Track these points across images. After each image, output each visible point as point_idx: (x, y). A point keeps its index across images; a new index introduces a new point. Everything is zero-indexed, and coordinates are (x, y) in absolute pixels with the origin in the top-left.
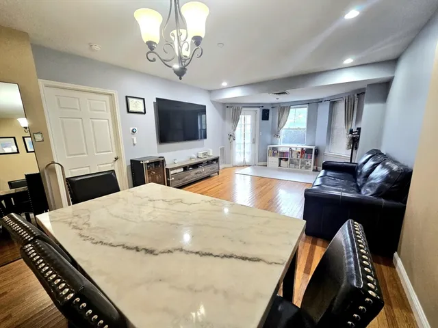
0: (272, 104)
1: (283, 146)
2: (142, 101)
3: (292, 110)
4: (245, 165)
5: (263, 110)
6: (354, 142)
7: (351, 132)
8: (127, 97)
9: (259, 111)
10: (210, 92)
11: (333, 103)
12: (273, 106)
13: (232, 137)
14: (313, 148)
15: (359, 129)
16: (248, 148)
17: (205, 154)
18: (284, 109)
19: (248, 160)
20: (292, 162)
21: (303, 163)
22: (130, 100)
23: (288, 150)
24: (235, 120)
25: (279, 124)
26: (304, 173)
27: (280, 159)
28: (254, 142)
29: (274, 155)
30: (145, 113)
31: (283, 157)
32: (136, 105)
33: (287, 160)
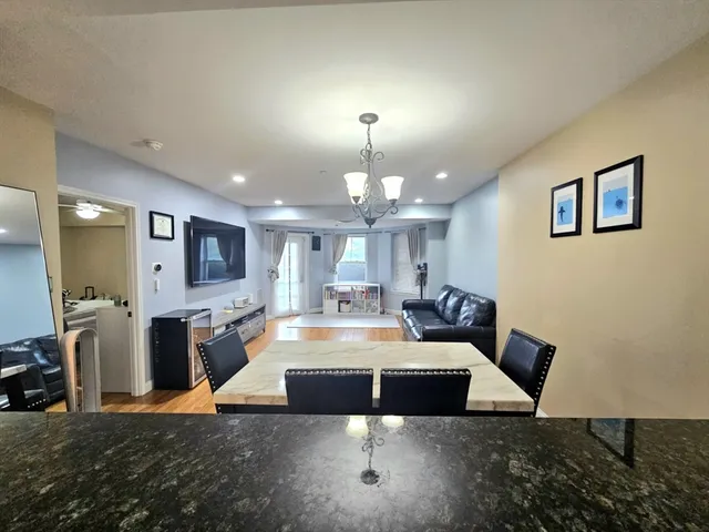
0: (324, 230)
1: (342, 285)
2: (169, 220)
3: (349, 239)
4: (291, 315)
5: (314, 237)
6: (422, 279)
7: (419, 267)
8: (151, 213)
9: (308, 238)
10: (248, 208)
11: (394, 235)
12: (326, 232)
13: (273, 274)
14: (378, 285)
15: (425, 265)
16: (296, 290)
17: (245, 302)
18: (340, 238)
19: (295, 308)
20: (355, 306)
21: (369, 305)
22: (156, 217)
23: (349, 289)
24: (279, 250)
25: (336, 256)
26: (370, 317)
27: (340, 302)
28: (302, 280)
29: (332, 297)
30: (173, 238)
31: (344, 299)
32: (162, 226)
33: (348, 302)
